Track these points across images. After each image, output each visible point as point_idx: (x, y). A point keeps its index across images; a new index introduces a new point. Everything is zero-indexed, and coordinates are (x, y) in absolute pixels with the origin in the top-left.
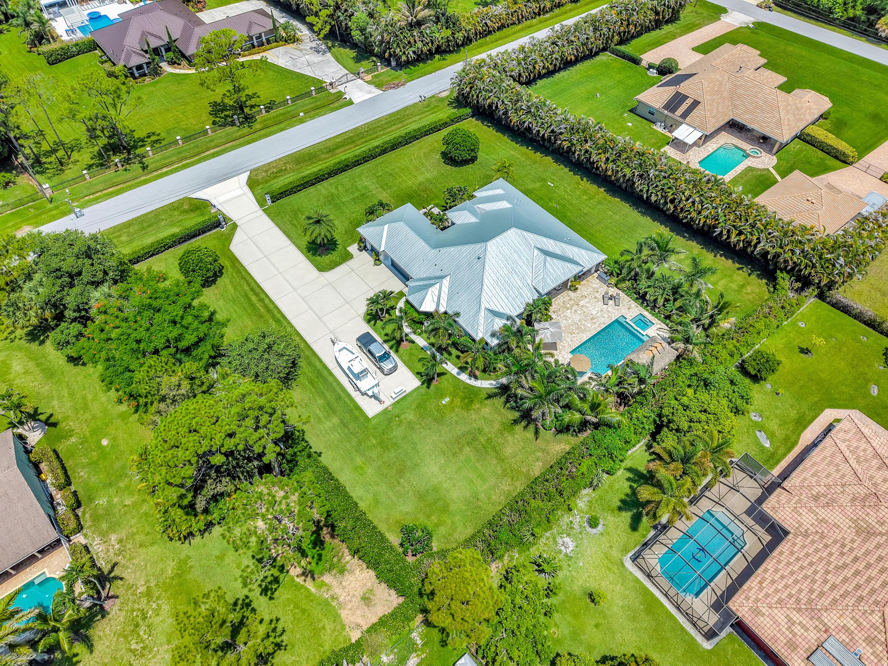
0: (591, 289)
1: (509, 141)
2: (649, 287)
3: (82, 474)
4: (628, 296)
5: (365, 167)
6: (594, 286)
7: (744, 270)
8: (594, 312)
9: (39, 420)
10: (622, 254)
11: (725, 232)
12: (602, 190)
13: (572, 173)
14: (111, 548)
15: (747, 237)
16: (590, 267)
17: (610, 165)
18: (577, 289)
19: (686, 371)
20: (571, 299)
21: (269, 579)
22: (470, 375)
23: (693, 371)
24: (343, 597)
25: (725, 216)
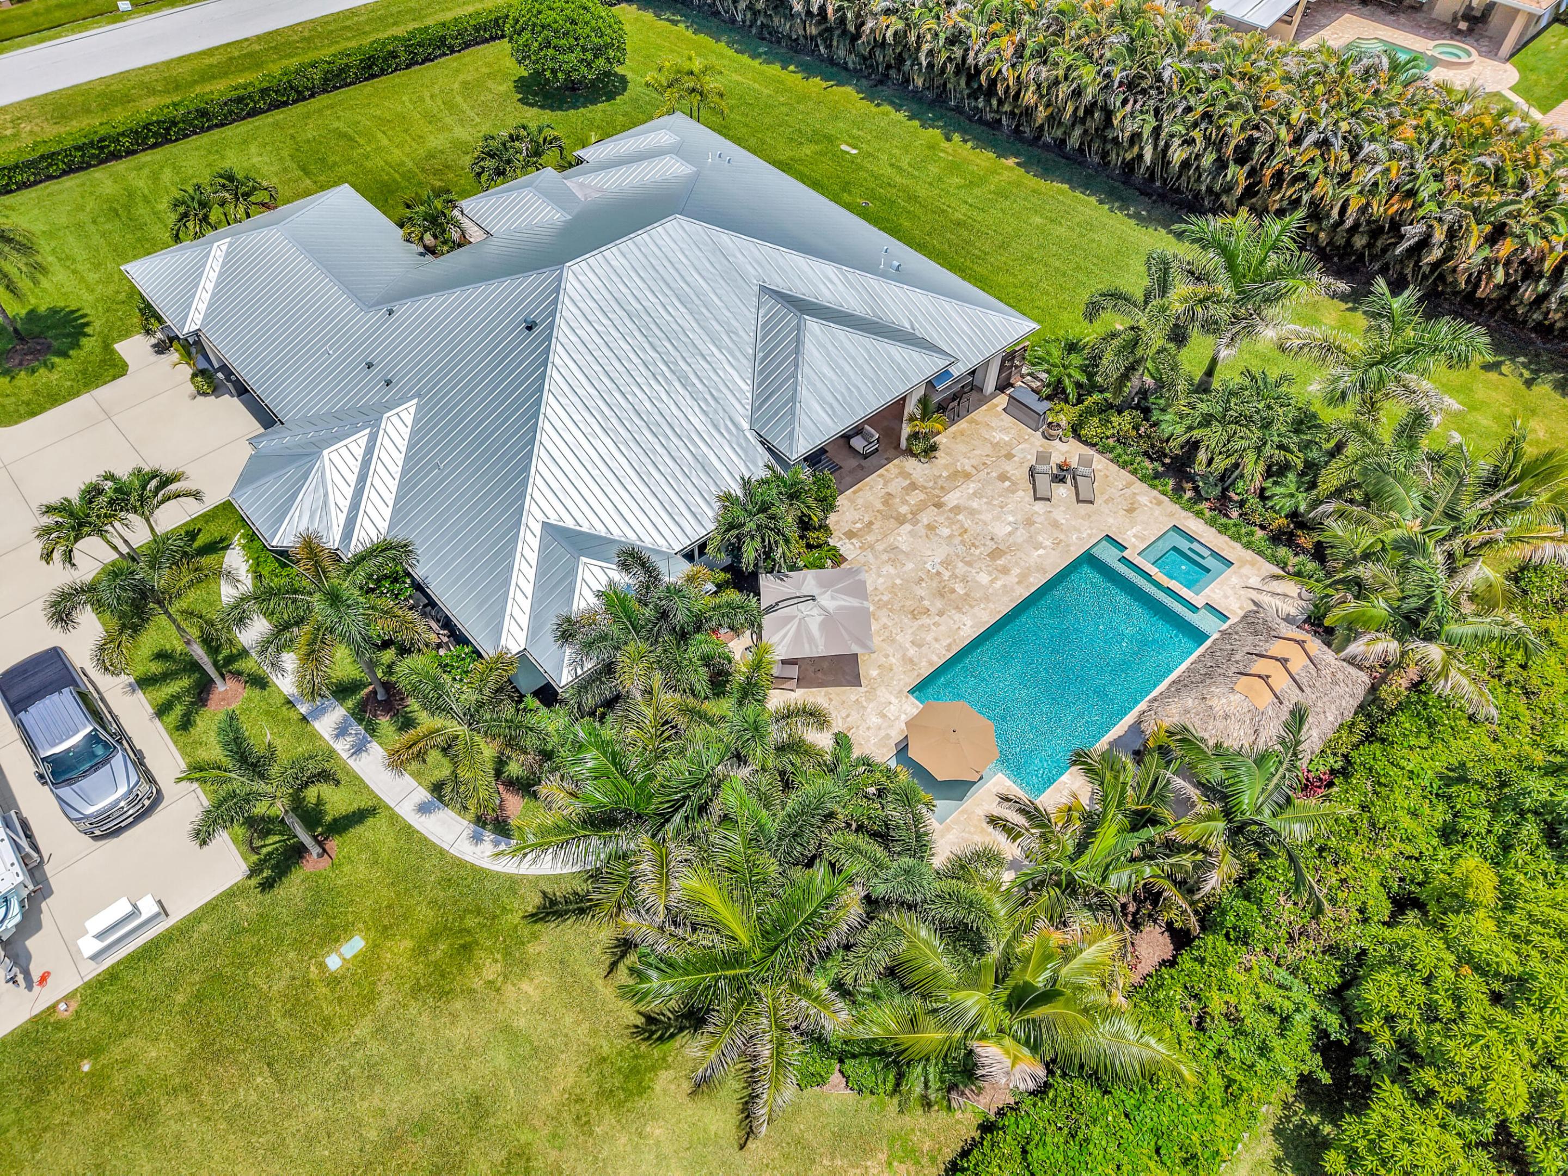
0: (988, 450)
1: (731, 53)
2: (1207, 420)
4: (1124, 466)
5: (270, 120)
6: (998, 436)
7: (1504, 369)
8: (1001, 530)
10: (1092, 311)
11: (1439, 235)
12: (1011, 161)
13: (916, 123)
15: (1525, 244)
16: (975, 360)
17: (1029, 68)
18: (934, 448)
19: (1414, 761)
20: (913, 486)
22: (480, 821)
23: (1442, 760)
25: (1438, 177)
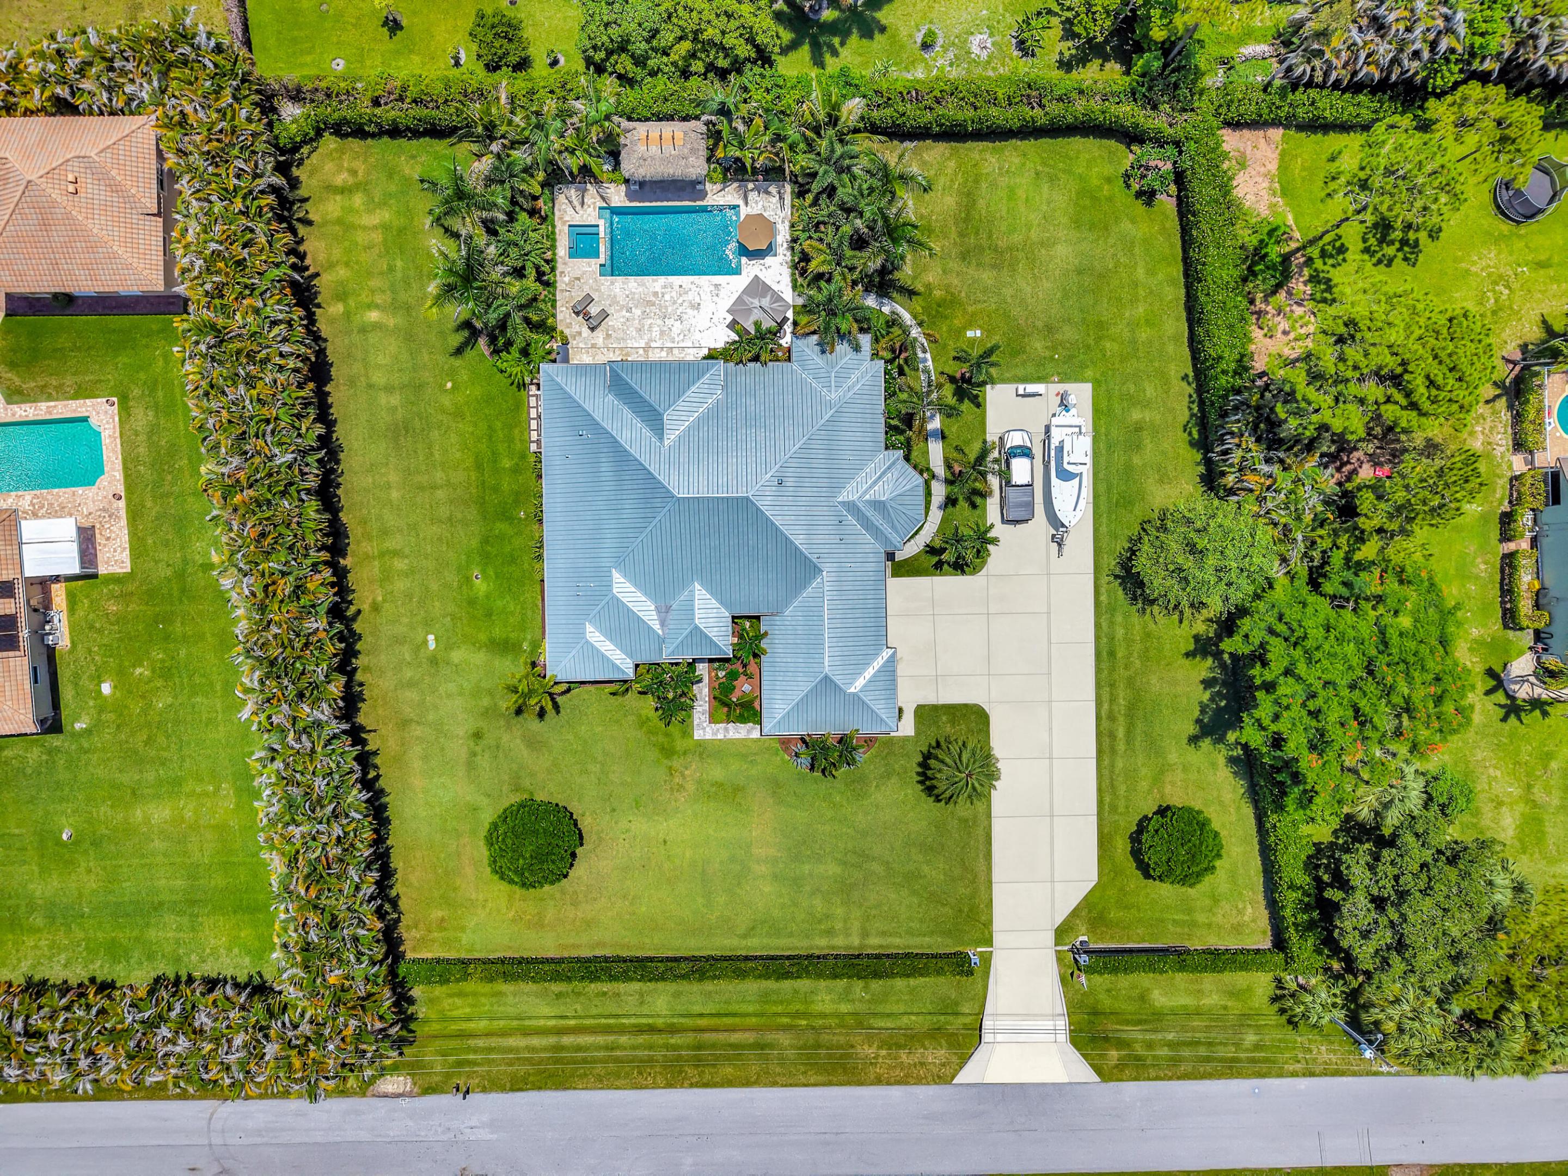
3: (1483, 567)
9: (1508, 696)
14: (1487, 431)
21: (1330, 261)
24: (1264, 185)
